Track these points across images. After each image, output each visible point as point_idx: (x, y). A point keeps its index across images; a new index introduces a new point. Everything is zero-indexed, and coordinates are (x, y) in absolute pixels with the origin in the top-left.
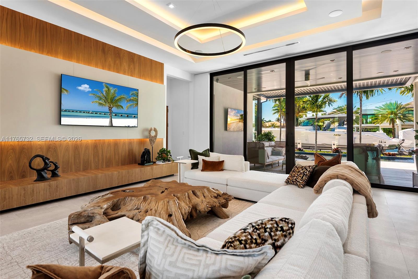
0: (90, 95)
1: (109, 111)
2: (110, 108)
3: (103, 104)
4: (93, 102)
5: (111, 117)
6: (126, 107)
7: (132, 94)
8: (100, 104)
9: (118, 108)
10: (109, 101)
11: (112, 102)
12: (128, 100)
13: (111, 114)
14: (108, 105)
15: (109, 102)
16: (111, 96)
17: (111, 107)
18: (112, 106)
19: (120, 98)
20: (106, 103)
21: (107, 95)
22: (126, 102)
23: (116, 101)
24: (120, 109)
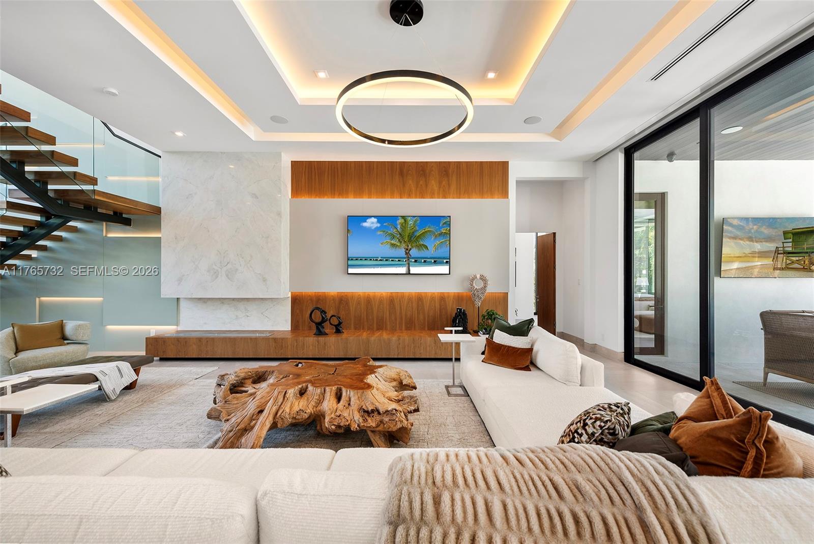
0: (379, 233)
1: (406, 256)
2: (407, 250)
3: (397, 245)
4: (382, 244)
5: (409, 264)
6: (432, 246)
7: (444, 224)
8: (393, 245)
9: (419, 250)
10: (406, 239)
11: (410, 241)
12: (436, 234)
13: (409, 260)
14: (404, 245)
15: (405, 242)
16: (408, 230)
17: (409, 249)
18: (410, 247)
19: (423, 233)
20: (401, 243)
21: (403, 230)
22: (433, 239)
23: (417, 239)
24: (423, 251)
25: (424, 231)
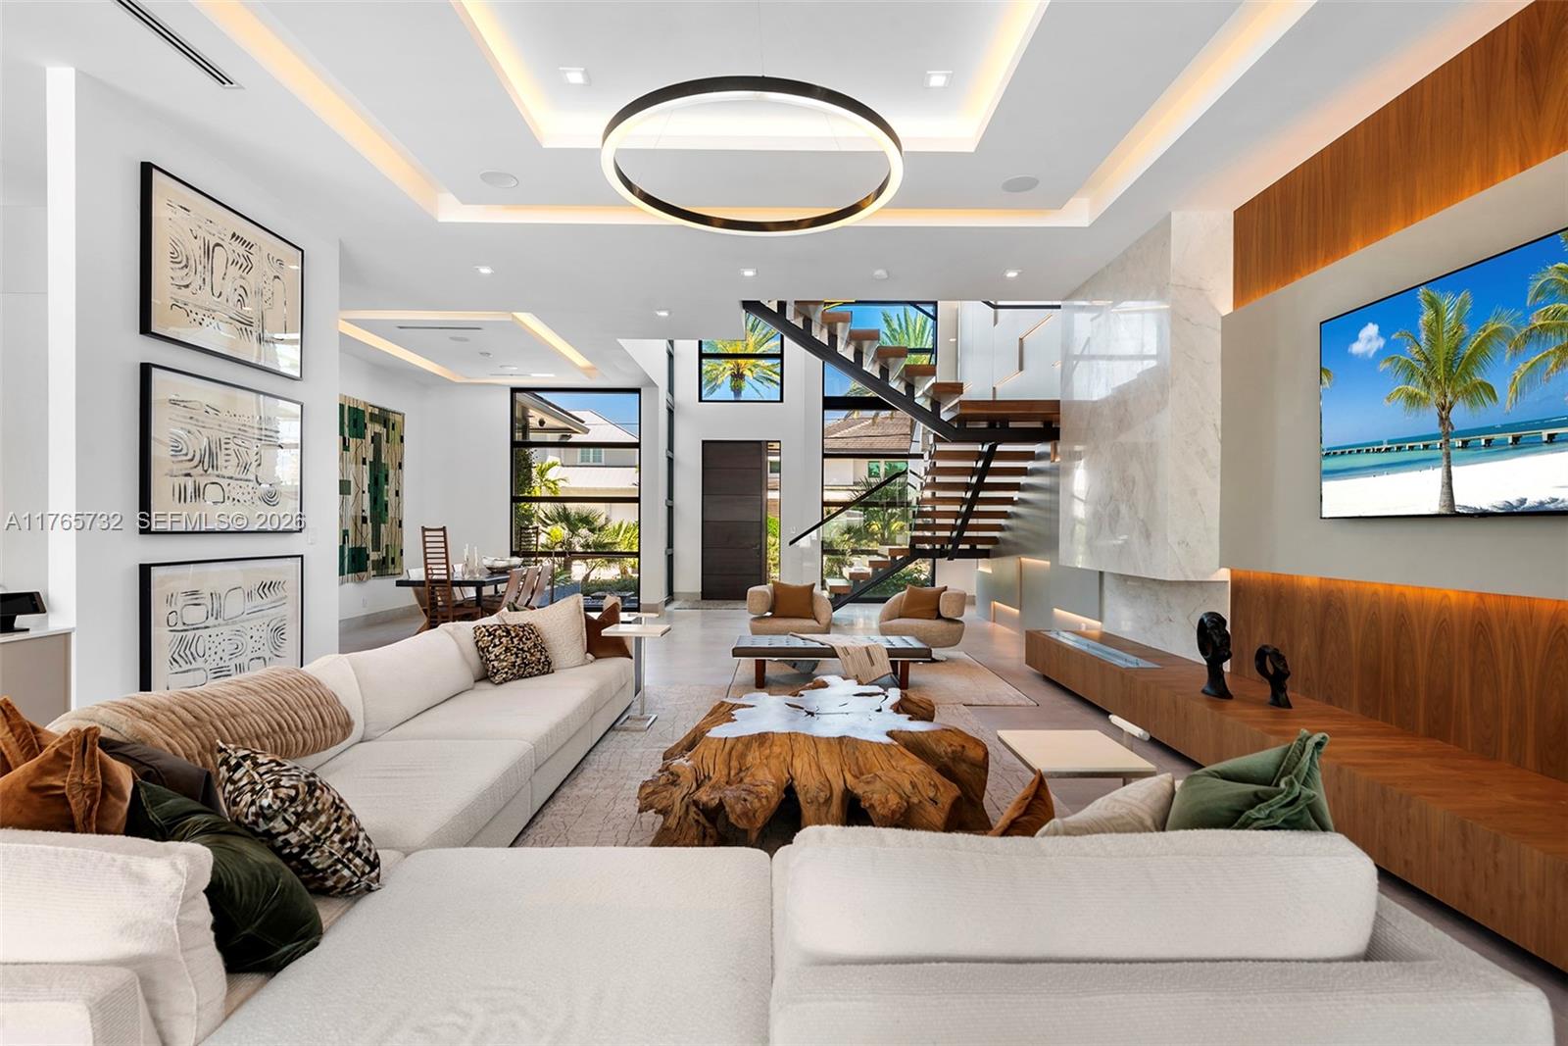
0: (1381, 366)
1: (1440, 430)
2: (1444, 408)
3: (1421, 398)
4: (1389, 399)
5: (1448, 456)
7: (1538, 294)
8: (1411, 399)
9: (1472, 403)
10: (1441, 374)
11: (1449, 377)
13: (1448, 442)
14: (1436, 396)
15: (1438, 382)
16: (1446, 343)
17: (1448, 405)
18: (1450, 397)
19: (1482, 341)
20: (1429, 387)
21: (1433, 346)
22: (1508, 356)
23: (1465, 369)
24: (1482, 408)
25: (1483, 335)
